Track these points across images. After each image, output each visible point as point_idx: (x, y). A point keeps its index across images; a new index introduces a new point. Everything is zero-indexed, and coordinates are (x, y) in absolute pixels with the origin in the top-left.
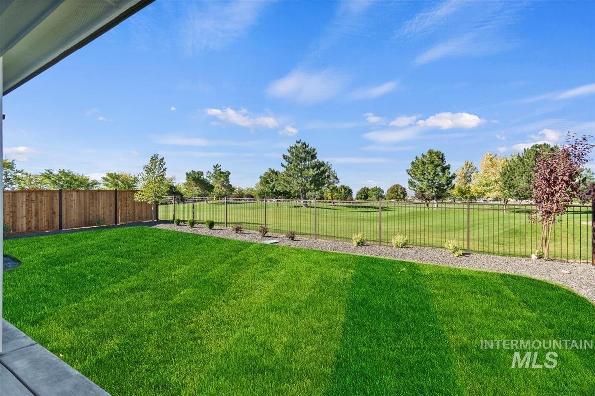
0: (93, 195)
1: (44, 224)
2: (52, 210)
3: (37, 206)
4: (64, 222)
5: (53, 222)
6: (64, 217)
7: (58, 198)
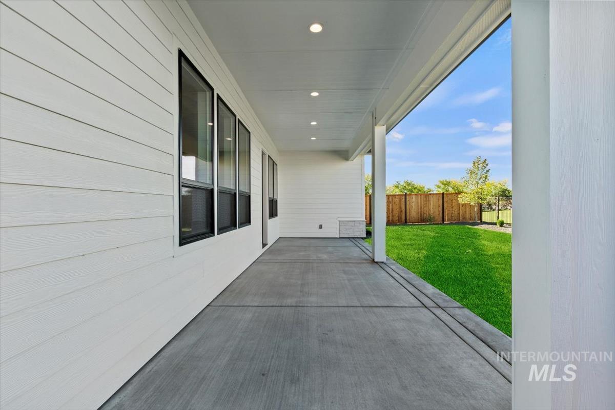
0: (426, 197)
1: (396, 218)
2: (401, 208)
3: (392, 205)
4: (408, 218)
5: (401, 218)
6: (408, 214)
7: (404, 200)
